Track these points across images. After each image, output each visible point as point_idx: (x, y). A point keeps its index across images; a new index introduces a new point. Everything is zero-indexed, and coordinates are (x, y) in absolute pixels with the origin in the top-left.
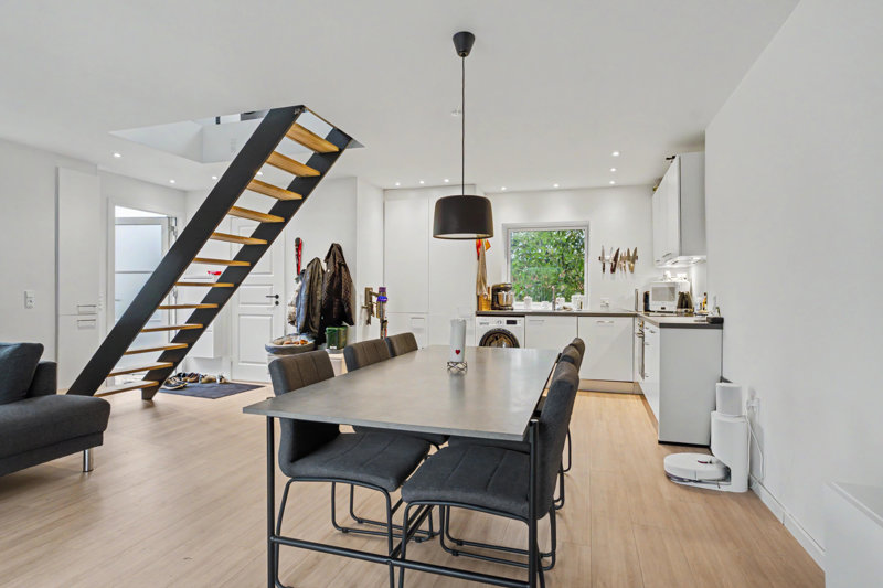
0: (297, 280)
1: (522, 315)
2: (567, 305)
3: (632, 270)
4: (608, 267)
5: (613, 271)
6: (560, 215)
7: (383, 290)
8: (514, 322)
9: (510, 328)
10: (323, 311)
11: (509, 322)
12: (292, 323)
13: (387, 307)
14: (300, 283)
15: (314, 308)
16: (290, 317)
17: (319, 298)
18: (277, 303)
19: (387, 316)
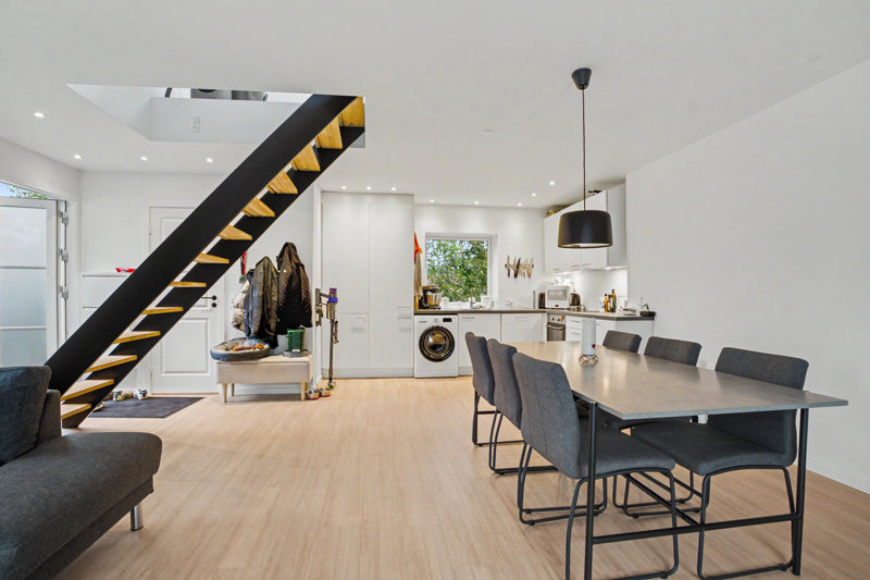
0: (242, 280)
1: (455, 313)
2: (478, 304)
3: (529, 275)
4: (512, 272)
5: (516, 276)
6: (474, 226)
7: (333, 291)
8: (450, 320)
9: (446, 325)
10: (279, 313)
11: (445, 320)
12: (238, 326)
13: (338, 307)
14: (247, 283)
15: (269, 310)
16: (236, 320)
17: (275, 299)
18: (214, 305)
19: (338, 318)
